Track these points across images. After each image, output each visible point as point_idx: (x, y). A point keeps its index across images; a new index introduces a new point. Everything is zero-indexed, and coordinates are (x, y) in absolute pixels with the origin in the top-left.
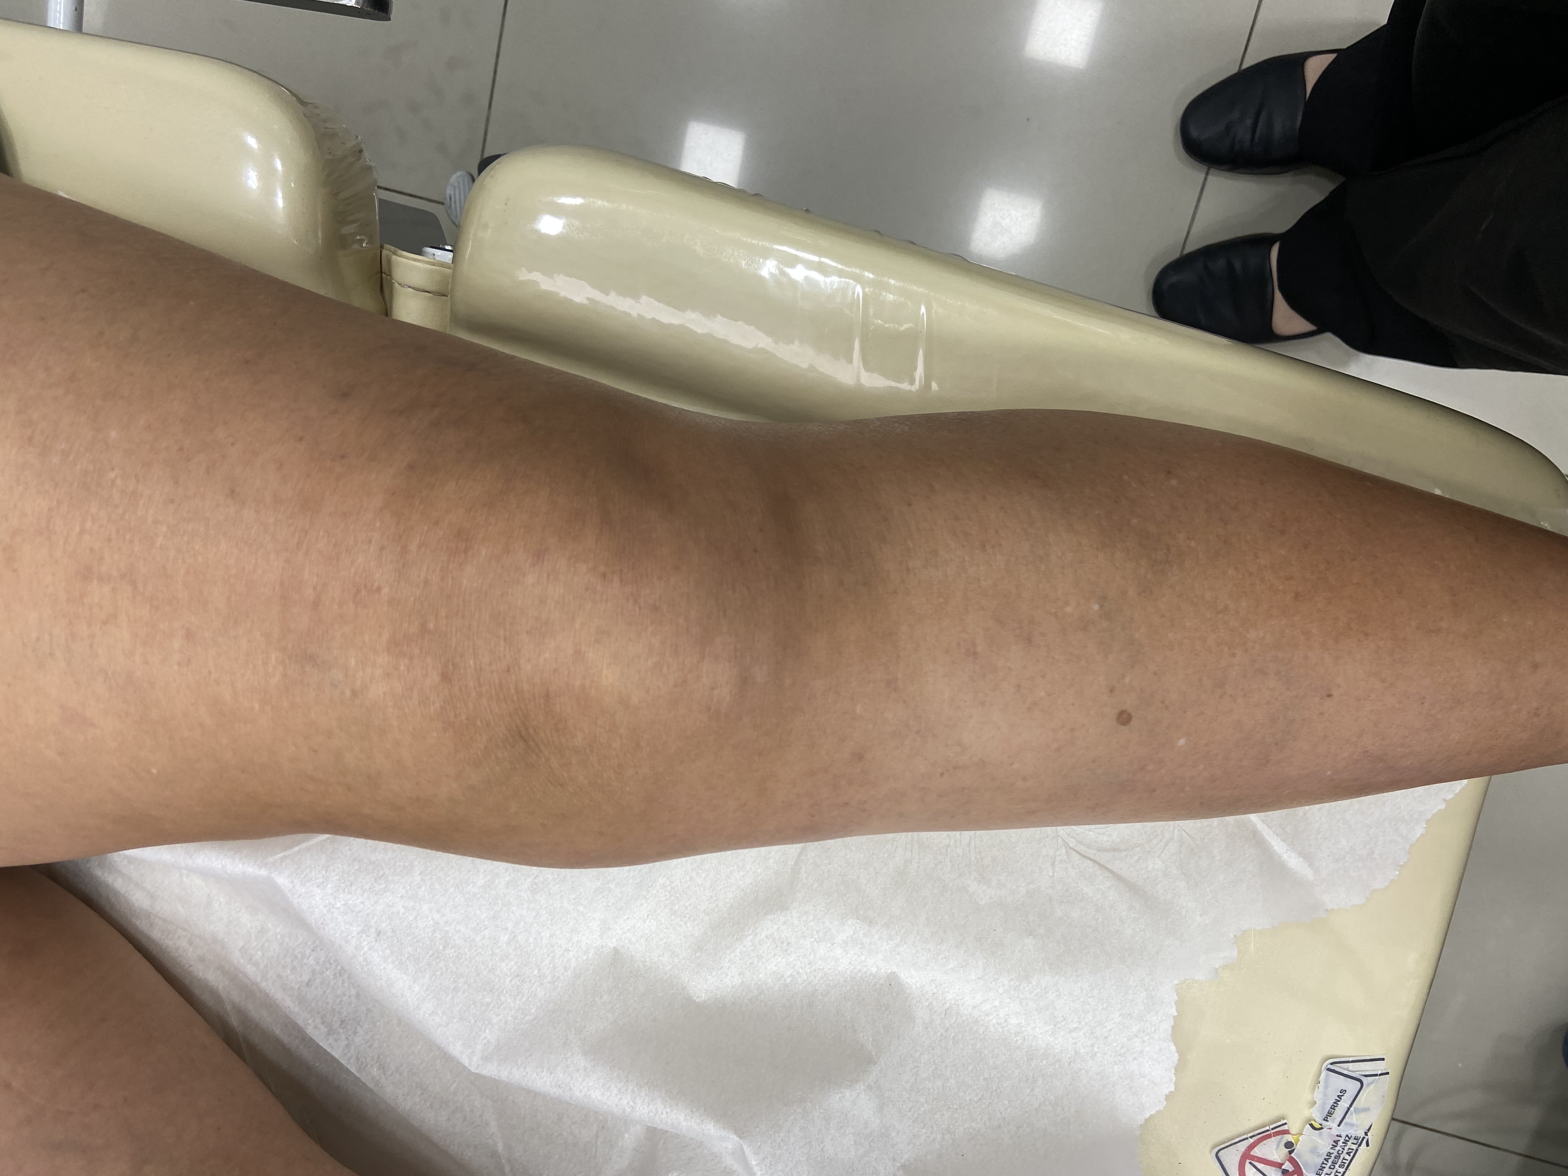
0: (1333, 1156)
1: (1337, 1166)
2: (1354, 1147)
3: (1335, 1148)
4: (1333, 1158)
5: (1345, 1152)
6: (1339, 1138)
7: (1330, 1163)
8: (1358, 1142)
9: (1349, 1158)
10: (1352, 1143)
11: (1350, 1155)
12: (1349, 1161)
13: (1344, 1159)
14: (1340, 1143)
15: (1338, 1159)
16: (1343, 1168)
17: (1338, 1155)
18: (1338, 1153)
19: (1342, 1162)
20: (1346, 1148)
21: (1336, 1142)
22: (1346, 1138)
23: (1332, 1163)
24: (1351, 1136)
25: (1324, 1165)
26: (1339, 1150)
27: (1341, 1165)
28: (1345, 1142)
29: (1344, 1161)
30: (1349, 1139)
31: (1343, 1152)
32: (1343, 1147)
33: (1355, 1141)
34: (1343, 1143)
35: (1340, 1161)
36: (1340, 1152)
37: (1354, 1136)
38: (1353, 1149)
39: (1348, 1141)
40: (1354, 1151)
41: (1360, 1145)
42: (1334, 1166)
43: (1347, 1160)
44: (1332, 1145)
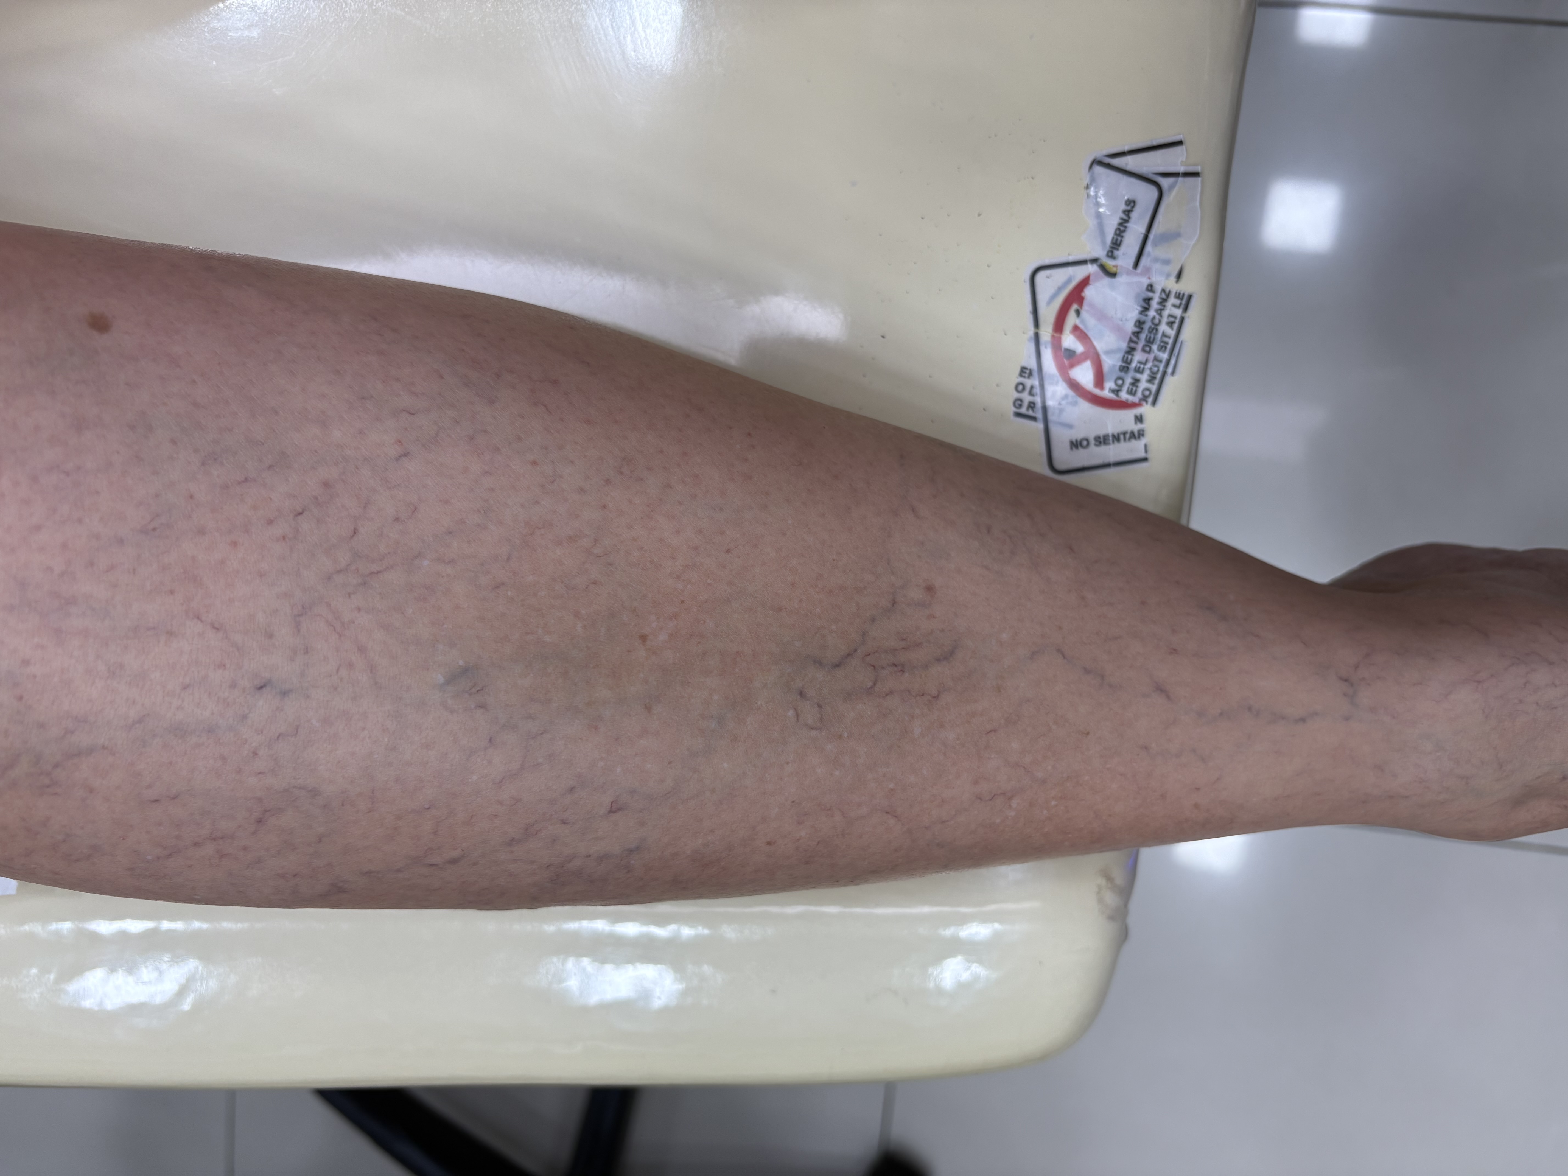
0: (1146, 327)
1: (1155, 347)
2: (1178, 313)
3: (1147, 312)
4: (1146, 332)
5: (1165, 320)
6: (1150, 294)
7: (1142, 343)
8: (1181, 304)
9: (1172, 333)
10: (1174, 305)
11: (1172, 329)
12: (1173, 339)
14: (1155, 304)
15: (1155, 334)
17: (1153, 326)
18: (1153, 323)
19: (1161, 341)
20: (1166, 313)
21: (1148, 300)
22: (1161, 293)
23: (1146, 341)
24: (1170, 292)
25: (1133, 345)
26: (1154, 318)
27: (1160, 345)
28: (1163, 301)
29: (1165, 339)
30: (1168, 296)
31: (1160, 321)
32: (1160, 311)
33: (1177, 302)
34: (1159, 303)
35: (1159, 337)
36: (1156, 321)
37: (1172, 292)
38: (1175, 317)
39: (1166, 300)
40: (1177, 321)
41: (1186, 311)
42: (1150, 348)
43: (1169, 337)
44: (1142, 306)
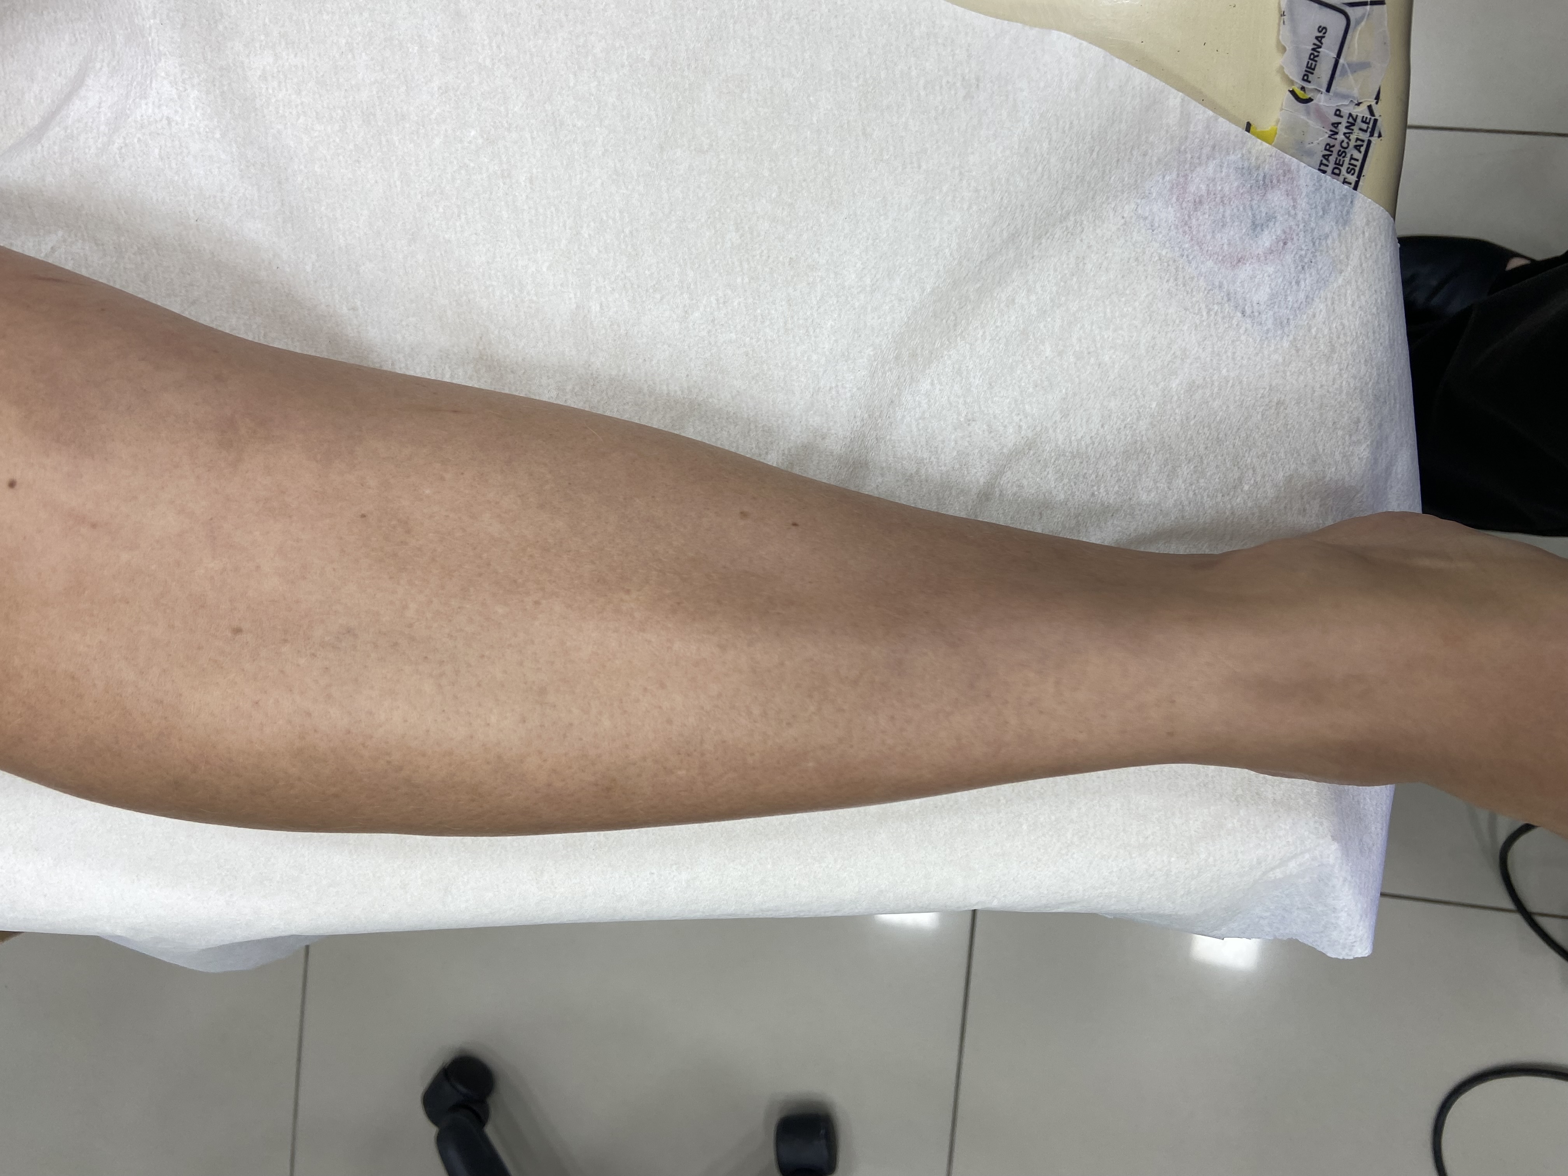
0: (1335, 150)
1: (1344, 170)
2: (1365, 136)
3: (1335, 136)
4: (1335, 155)
5: (1353, 143)
6: (1337, 119)
7: (1332, 165)
8: (1368, 127)
9: (1359, 156)
10: (1361, 129)
11: (1360, 152)
12: (1360, 161)
13: (1352, 158)
14: (1342, 129)
15: (1344, 157)
16: (1353, 174)
17: (1342, 150)
18: (1341, 147)
19: (1350, 164)
20: (1353, 137)
21: (1336, 125)
22: (1349, 118)
23: (1336, 164)
24: (1357, 116)
26: (1343, 141)
27: (1349, 168)
28: (1350, 126)
29: (1353, 162)
30: (1355, 120)
31: (1348, 143)
32: (1347, 135)
33: (1364, 126)
34: (1347, 127)
35: (1347, 160)
36: (1345, 145)
37: (1360, 115)
38: (1363, 141)
39: (1353, 125)
40: (1365, 144)
41: (1372, 135)
42: (1340, 170)
43: (1357, 160)
44: (1331, 131)
